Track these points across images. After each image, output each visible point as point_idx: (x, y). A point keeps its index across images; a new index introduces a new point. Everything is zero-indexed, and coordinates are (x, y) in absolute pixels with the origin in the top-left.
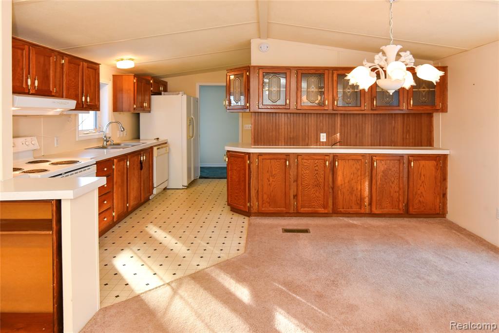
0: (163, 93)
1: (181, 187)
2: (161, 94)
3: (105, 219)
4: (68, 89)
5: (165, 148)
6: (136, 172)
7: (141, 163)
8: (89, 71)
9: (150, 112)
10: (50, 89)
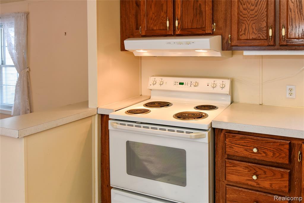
10: (204, 26)
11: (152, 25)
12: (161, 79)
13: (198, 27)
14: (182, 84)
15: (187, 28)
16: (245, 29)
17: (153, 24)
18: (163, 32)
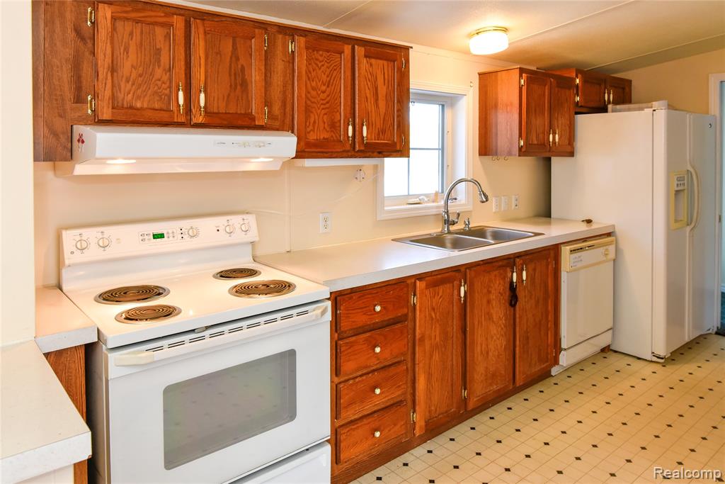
0: (610, 107)
1: (649, 357)
2: (604, 110)
3: (377, 434)
4: (307, 110)
5: (602, 250)
6: (499, 311)
7: (512, 288)
8: (371, 65)
9: (573, 156)
10: (250, 111)
11: (130, 96)
12: (100, 234)
13: (239, 112)
14: (162, 236)
15: (216, 111)
16: (314, 122)
17: (132, 93)
18: (165, 117)
